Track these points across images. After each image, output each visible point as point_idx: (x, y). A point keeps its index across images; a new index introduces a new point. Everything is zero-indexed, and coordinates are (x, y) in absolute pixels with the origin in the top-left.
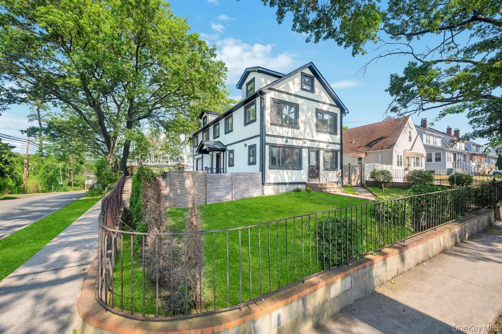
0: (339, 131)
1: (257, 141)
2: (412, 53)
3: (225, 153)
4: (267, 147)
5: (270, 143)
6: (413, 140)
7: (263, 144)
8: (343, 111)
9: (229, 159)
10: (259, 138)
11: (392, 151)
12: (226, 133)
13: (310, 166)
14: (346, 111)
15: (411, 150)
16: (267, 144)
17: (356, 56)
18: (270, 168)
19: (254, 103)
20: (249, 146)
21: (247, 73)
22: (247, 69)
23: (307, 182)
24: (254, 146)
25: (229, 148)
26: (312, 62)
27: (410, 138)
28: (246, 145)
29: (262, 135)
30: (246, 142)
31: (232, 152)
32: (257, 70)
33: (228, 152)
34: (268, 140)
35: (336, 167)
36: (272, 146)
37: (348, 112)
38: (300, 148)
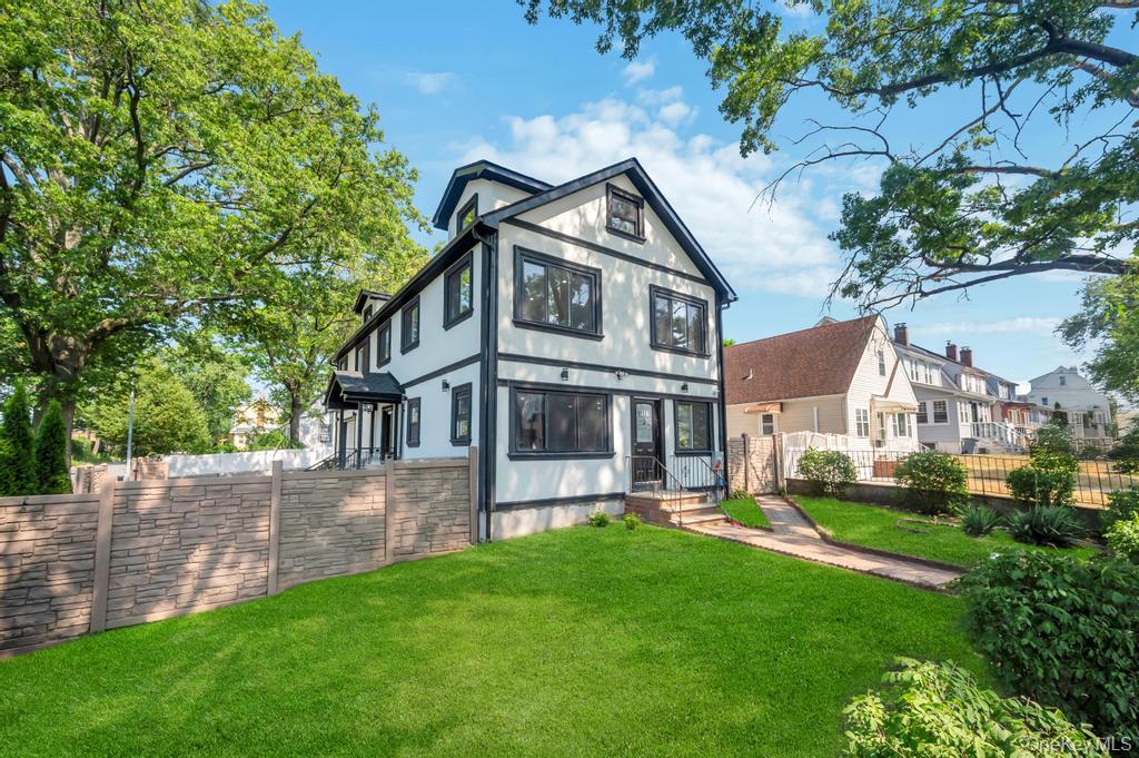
0: (713, 348)
1: (472, 374)
3: (400, 406)
4: (503, 394)
5: (511, 381)
6: (888, 371)
7: (490, 380)
8: (723, 295)
9: (410, 425)
10: (478, 365)
11: (844, 399)
12: (404, 351)
13: (636, 447)
14: (730, 296)
15: (886, 395)
16: (504, 382)
17: (751, 155)
18: (512, 458)
19: (469, 263)
20: (454, 389)
21: (458, 183)
23: (628, 493)
24: (465, 389)
25: (410, 393)
26: (635, 159)
27: (882, 366)
28: (446, 386)
29: (488, 356)
30: (449, 377)
31: (416, 403)
33: (406, 403)
34: (505, 370)
35: (710, 446)
36: (517, 387)
37: (736, 299)
38: (606, 395)
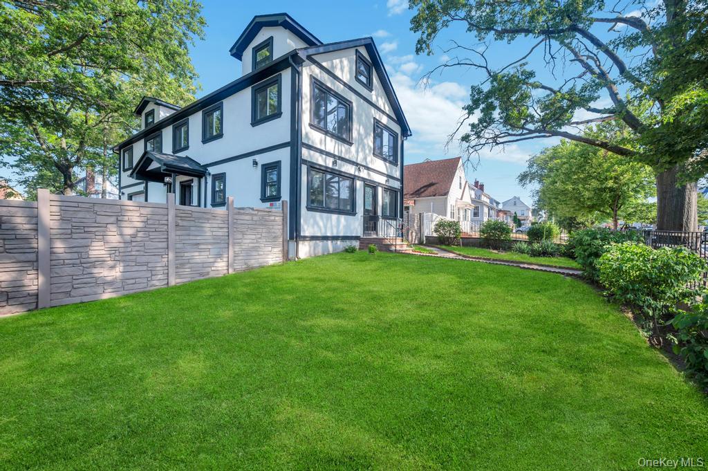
0: (399, 163)
1: (284, 156)
2: (486, 68)
3: (203, 180)
4: (304, 168)
5: (309, 162)
6: (463, 187)
7: (296, 161)
8: (405, 131)
9: (214, 192)
10: (289, 149)
11: (446, 198)
12: (205, 141)
13: (366, 211)
14: (409, 133)
15: (461, 199)
16: (305, 162)
17: (421, 53)
18: (309, 209)
19: (278, 81)
20: (263, 166)
21: (257, 25)
22: (256, 17)
23: (362, 236)
24: (276, 166)
25: (213, 170)
26: (372, 38)
27: (460, 184)
28: (255, 163)
29: (295, 142)
30: (257, 157)
31: (221, 177)
32: (280, 20)
33: (210, 180)
34: (305, 153)
35: (396, 215)
36: (313, 167)
37: (411, 135)
38: (353, 179)
